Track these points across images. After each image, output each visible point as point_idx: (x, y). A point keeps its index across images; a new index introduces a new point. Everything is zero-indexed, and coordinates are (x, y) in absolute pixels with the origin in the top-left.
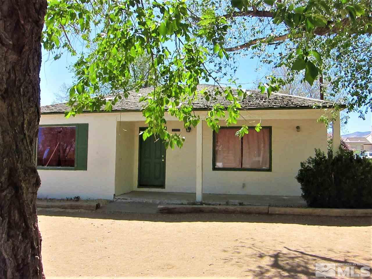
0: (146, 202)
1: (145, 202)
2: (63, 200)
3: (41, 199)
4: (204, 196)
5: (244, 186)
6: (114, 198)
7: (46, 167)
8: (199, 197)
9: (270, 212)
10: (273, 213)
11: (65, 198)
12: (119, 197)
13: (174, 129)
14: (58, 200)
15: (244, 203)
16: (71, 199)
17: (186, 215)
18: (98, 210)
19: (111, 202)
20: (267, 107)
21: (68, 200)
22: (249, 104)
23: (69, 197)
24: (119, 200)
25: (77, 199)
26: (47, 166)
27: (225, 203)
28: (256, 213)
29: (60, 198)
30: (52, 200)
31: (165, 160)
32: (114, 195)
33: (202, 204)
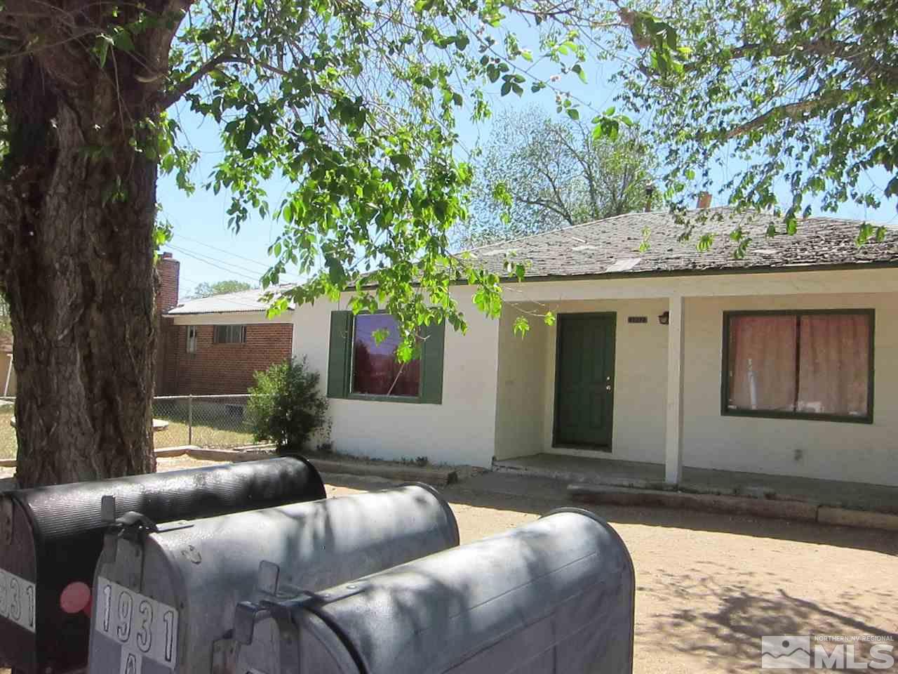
0: (557, 477)
1: (554, 476)
2: (398, 463)
3: (357, 458)
4: (686, 471)
5: (799, 455)
6: (493, 464)
7: (388, 395)
8: (672, 475)
9: (819, 519)
10: (829, 521)
11: (399, 459)
12: (501, 464)
13: (634, 318)
14: (386, 462)
15: (778, 495)
16: (412, 461)
17: (626, 509)
18: (453, 487)
19: (484, 472)
20: (840, 262)
21: (404, 462)
22: (799, 257)
23: (408, 457)
24: (503, 470)
25: (423, 462)
26: (391, 394)
27: (730, 491)
28: (786, 519)
29: (390, 459)
30: (375, 461)
31: (613, 387)
32: (494, 459)
33: (675, 488)
